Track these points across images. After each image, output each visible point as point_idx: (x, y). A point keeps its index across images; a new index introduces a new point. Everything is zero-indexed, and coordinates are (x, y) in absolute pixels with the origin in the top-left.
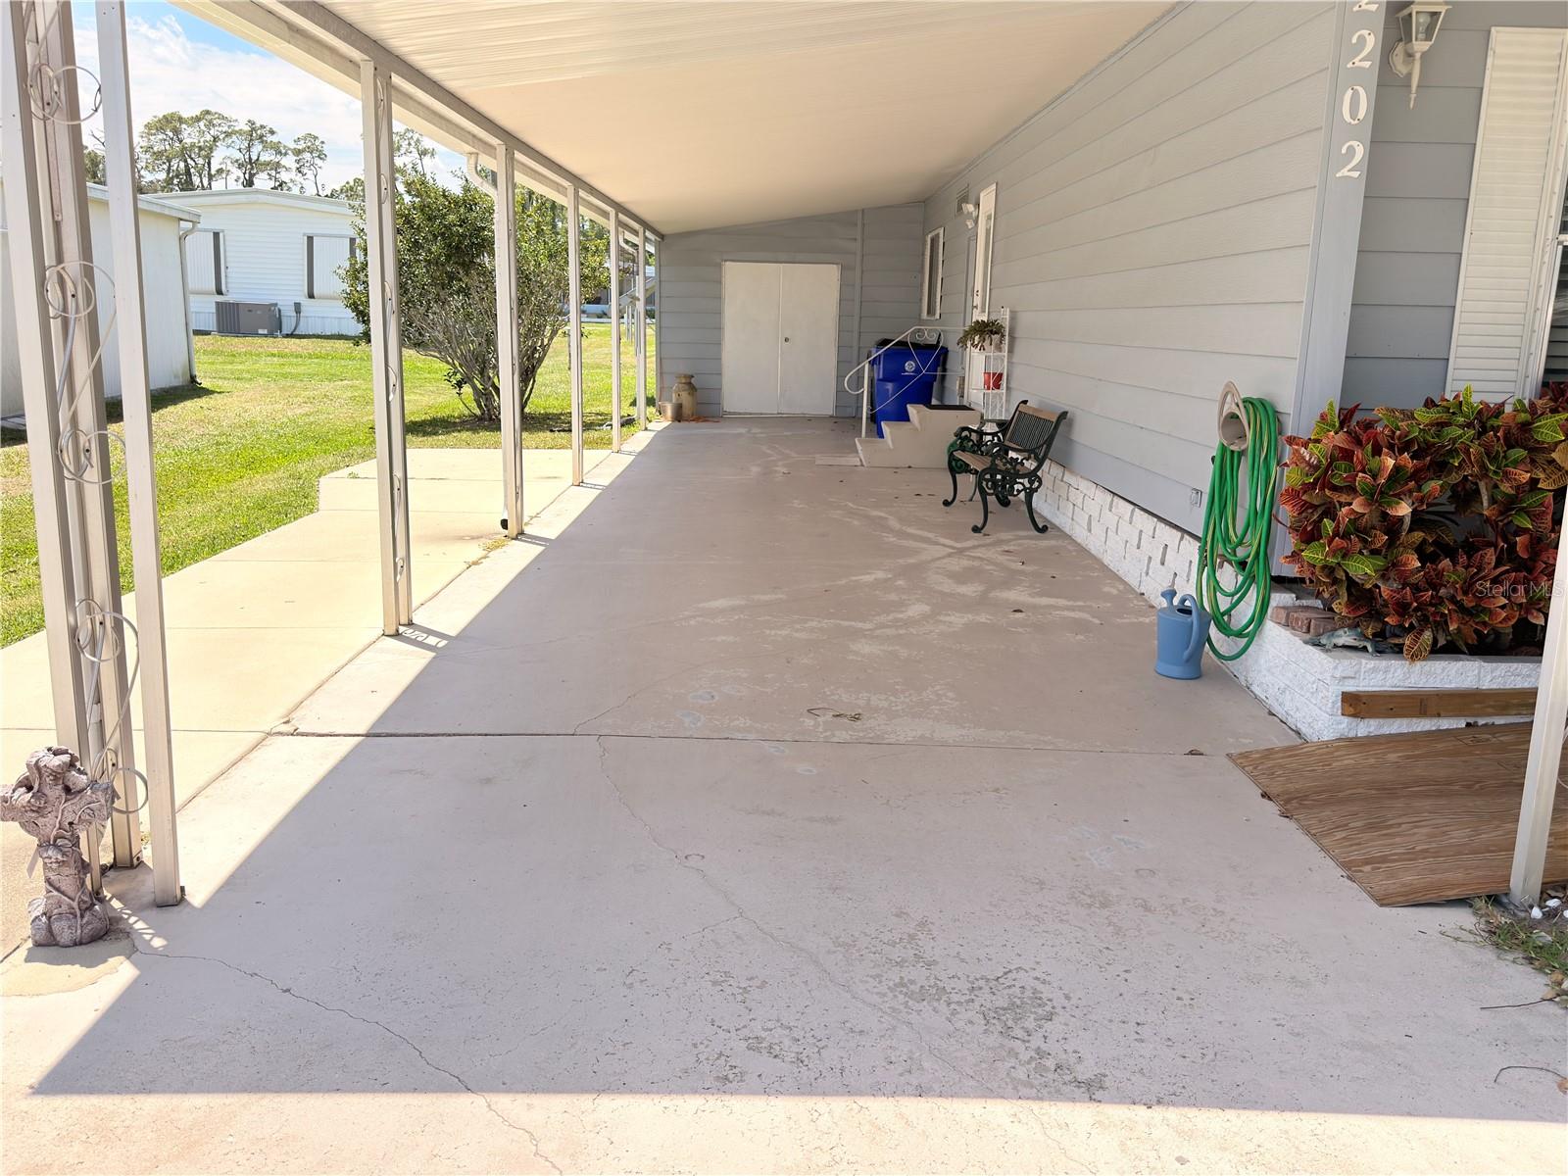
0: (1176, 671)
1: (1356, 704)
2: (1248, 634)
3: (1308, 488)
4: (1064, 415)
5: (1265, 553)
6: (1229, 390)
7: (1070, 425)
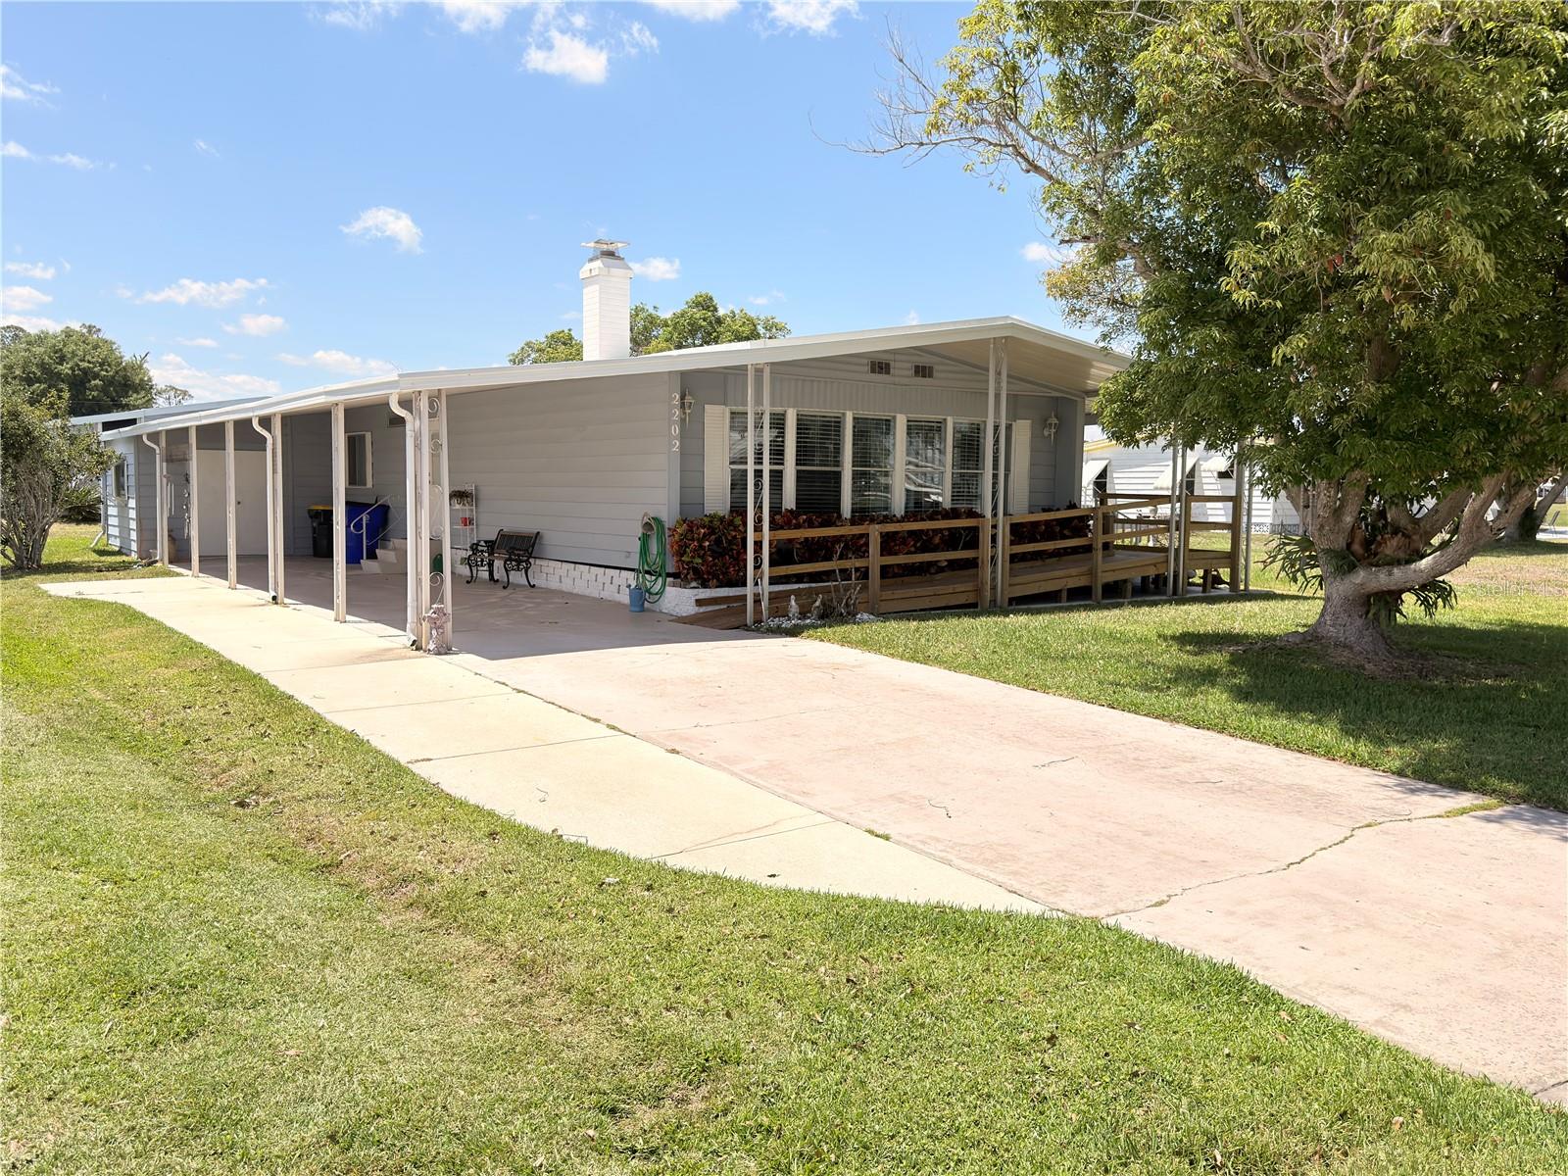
0: (637, 609)
1: (699, 602)
2: (660, 593)
3: (681, 540)
4: (538, 533)
5: (663, 566)
6: (646, 514)
7: (542, 537)
